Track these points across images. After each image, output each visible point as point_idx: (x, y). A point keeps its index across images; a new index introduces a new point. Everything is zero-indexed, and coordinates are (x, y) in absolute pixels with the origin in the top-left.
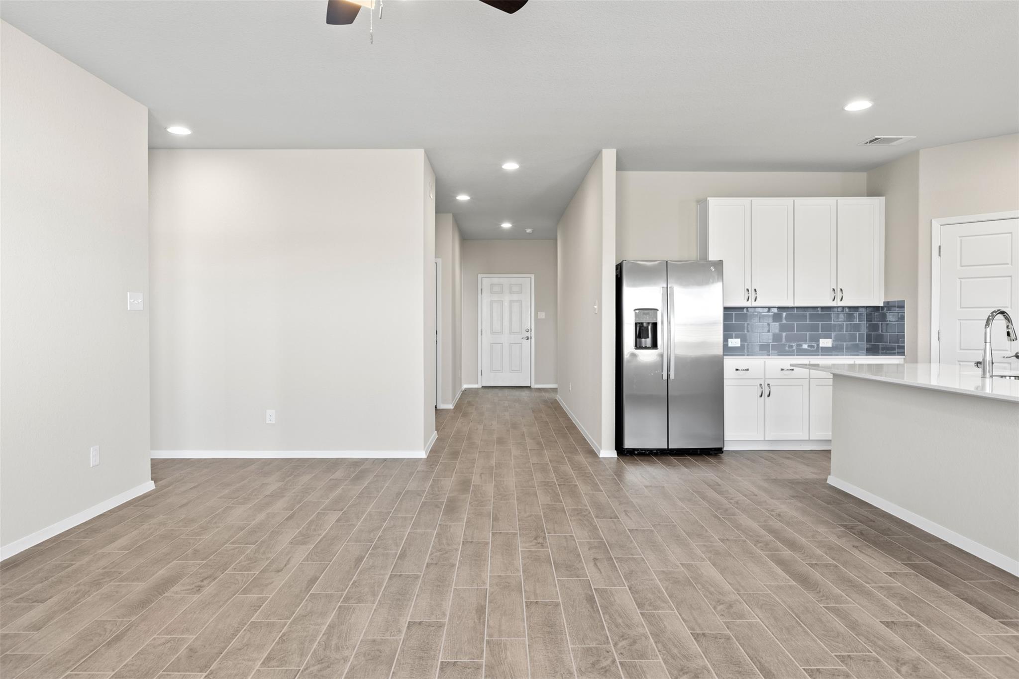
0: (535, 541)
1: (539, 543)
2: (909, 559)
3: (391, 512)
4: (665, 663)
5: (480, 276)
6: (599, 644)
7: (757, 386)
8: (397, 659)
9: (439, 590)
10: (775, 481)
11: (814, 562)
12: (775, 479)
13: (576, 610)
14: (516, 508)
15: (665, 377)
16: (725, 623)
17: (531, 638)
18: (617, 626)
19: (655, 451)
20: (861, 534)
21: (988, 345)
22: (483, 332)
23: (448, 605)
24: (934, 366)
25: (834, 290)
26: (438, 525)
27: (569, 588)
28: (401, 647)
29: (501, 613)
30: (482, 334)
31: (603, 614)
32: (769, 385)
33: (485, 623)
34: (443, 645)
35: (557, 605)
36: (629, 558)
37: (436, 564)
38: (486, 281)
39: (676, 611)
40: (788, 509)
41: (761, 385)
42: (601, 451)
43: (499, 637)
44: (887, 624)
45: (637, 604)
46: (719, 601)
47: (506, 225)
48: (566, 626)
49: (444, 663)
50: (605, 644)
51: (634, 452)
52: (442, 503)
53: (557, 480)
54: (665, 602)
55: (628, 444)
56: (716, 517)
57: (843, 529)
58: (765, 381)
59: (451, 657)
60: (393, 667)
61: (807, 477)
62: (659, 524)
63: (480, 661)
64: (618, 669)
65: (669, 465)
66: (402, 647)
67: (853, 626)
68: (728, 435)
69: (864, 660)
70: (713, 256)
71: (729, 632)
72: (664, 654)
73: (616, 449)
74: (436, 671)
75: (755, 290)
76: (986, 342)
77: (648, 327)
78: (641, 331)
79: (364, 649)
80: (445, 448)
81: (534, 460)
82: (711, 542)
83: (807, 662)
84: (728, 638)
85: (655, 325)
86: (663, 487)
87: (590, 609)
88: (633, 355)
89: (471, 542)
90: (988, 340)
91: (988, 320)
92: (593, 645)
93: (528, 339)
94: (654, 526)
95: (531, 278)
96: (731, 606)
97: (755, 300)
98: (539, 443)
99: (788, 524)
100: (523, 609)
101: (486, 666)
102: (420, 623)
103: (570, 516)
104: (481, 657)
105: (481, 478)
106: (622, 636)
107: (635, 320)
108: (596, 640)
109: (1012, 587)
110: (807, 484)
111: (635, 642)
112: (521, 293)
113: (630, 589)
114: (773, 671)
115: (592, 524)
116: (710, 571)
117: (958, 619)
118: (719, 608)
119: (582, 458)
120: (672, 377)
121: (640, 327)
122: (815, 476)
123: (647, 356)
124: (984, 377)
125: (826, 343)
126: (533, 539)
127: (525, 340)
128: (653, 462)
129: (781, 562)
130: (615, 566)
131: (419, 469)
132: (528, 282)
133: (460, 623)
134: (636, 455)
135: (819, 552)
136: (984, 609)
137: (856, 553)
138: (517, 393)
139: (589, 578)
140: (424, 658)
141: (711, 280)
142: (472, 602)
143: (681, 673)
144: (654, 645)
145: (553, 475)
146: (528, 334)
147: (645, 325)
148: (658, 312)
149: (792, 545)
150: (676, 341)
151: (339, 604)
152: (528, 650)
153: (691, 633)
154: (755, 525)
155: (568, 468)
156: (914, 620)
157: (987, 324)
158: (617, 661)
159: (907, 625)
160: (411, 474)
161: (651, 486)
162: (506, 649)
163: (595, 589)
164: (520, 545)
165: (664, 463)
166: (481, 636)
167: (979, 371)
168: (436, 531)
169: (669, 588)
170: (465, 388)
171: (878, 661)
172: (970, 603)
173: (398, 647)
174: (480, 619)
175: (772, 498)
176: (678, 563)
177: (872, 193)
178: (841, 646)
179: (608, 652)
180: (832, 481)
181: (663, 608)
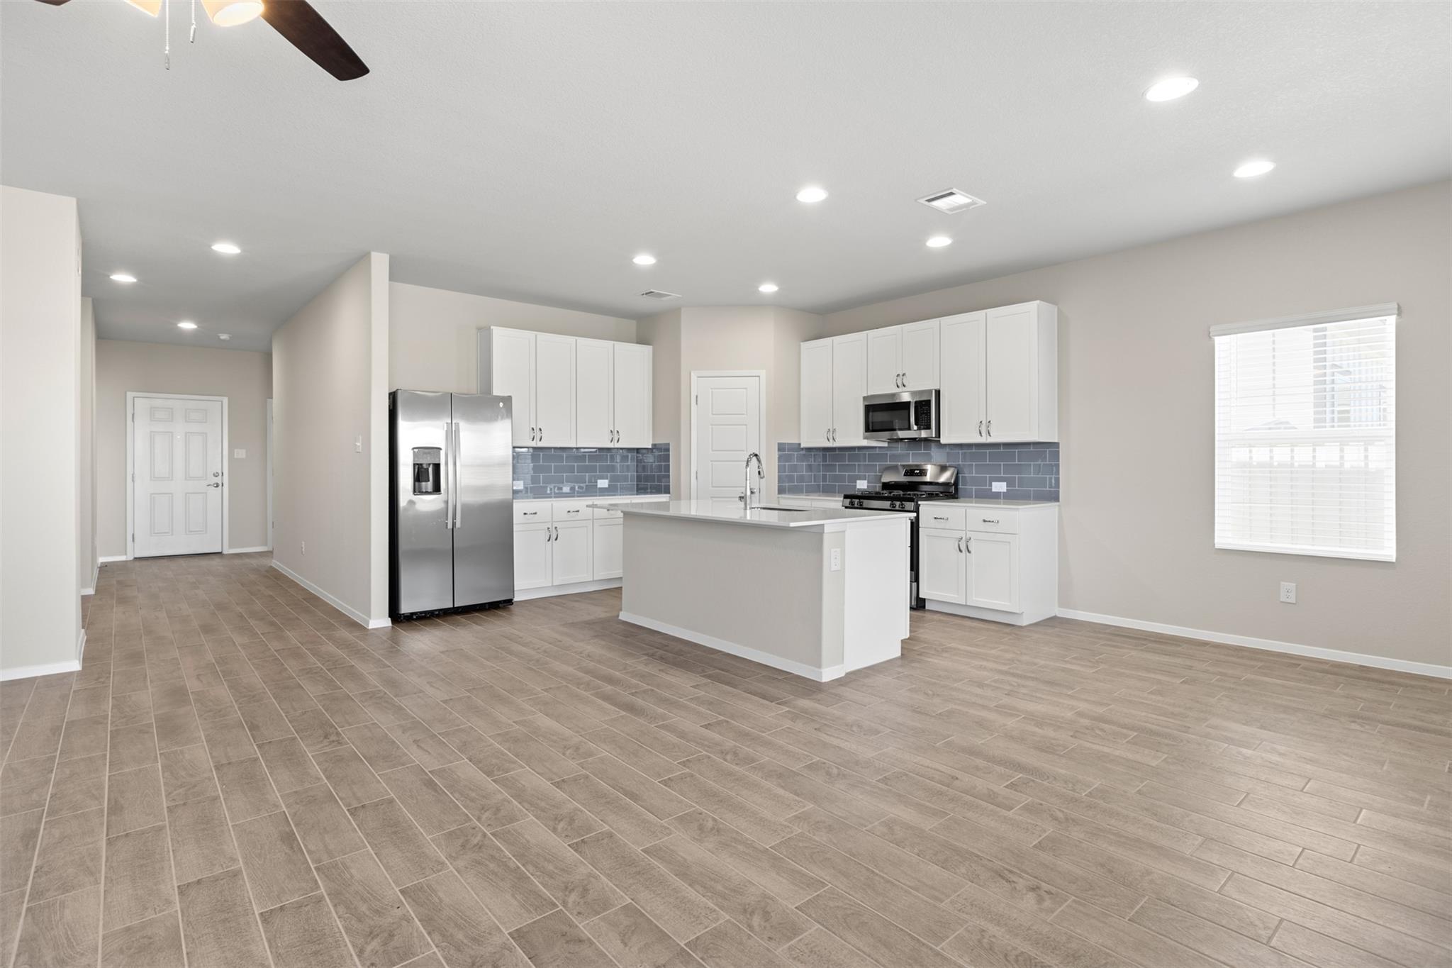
0: (326, 741)
1: (333, 741)
2: (703, 671)
3: (55, 757)
4: (537, 819)
5: (130, 395)
6: (460, 825)
7: (544, 530)
8: (185, 936)
9: (208, 834)
10: (573, 625)
11: (634, 691)
12: (572, 623)
13: (417, 799)
14: (279, 709)
15: (450, 526)
16: (578, 764)
17: (374, 846)
18: (472, 800)
19: (437, 613)
20: (661, 658)
21: (748, 482)
22: (136, 479)
23: (233, 845)
24: (693, 502)
25: (611, 431)
26: (159, 756)
27: (398, 780)
28: (183, 920)
29: (320, 833)
30: (133, 481)
31: (451, 793)
32: (556, 528)
33: (302, 849)
34: (251, 893)
35: (391, 801)
36: (456, 730)
37: (184, 804)
38: (141, 403)
39: (528, 768)
40: (594, 648)
41: (548, 528)
42: (370, 622)
43: (332, 858)
44: (706, 727)
45: (484, 773)
46: (565, 747)
47: (187, 326)
48: (412, 819)
49: (264, 915)
50: (466, 822)
51: (412, 617)
52: (150, 726)
53: (323, 664)
54: (514, 762)
55: (406, 608)
56: (530, 669)
57: (646, 657)
58: (552, 524)
59: (272, 904)
60: (184, 947)
61: (601, 616)
62: (474, 689)
63: (318, 892)
64: (493, 841)
65: (458, 626)
66: (185, 919)
67: (682, 735)
68: (518, 585)
69: (700, 760)
70: (497, 391)
71: (585, 771)
72: (533, 811)
73: (390, 616)
74: (257, 926)
75: (540, 430)
76: (746, 480)
77: (428, 469)
78: (419, 474)
79: (116, 945)
80: (111, 652)
81: (274, 645)
82: (536, 694)
83: (659, 775)
84: (587, 777)
85: (437, 467)
86: (462, 650)
87: (433, 793)
88: (411, 502)
89: (229, 764)
90: (748, 478)
91: (748, 462)
92: (454, 827)
93: (217, 486)
94: (468, 691)
95: (222, 402)
96: (578, 749)
97: (540, 440)
98: (272, 624)
99: (599, 662)
100: (348, 818)
101: (328, 895)
102: (199, 882)
103: (361, 701)
104: (318, 888)
105: (202, 681)
106: (483, 809)
107: (414, 461)
108: (455, 821)
109: (775, 676)
110: (602, 622)
111: (498, 810)
112: (206, 422)
113: (470, 761)
114: (635, 791)
115: (394, 705)
116: (545, 722)
117: (751, 709)
118: (568, 752)
119: (344, 633)
120: (458, 525)
121: (418, 468)
122: (608, 615)
123: (428, 503)
124: (746, 509)
125: (603, 483)
126: (322, 739)
127: (212, 489)
128: (439, 625)
129: (606, 698)
130: (444, 743)
131: (74, 688)
132: (218, 408)
133: (264, 862)
134: (414, 619)
135: (634, 681)
136: (764, 697)
137: (663, 675)
138: (204, 562)
139: (418, 762)
140: (229, 920)
141: (500, 417)
142: (269, 834)
143: (557, 822)
144: (519, 805)
145: (313, 659)
146: (218, 480)
147: (425, 466)
148: (441, 451)
149: (610, 680)
150: (462, 485)
151: (25, 906)
152: (377, 860)
153: (552, 783)
154: (570, 669)
155: (331, 648)
156: (723, 718)
157: (747, 465)
158: (488, 833)
159: (719, 723)
160: (65, 697)
161: (447, 651)
162: (346, 868)
163: (430, 772)
164: (307, 750)
165: (453, 624)
166: (305, 866)
167: (742, 504)
168: (159, 764)
169: (512, 748)
170: (102, 563)
171: (709, 757)
172: (754, 695)
173: (178, 921)
174: (292, 848)
175: (576, 641)
176: (510, 722)
177: (642, 340)
178: (679, 754)
179: (474, 828)
180: (623, 616)
181: (514, 769)
